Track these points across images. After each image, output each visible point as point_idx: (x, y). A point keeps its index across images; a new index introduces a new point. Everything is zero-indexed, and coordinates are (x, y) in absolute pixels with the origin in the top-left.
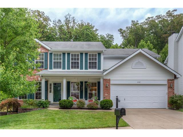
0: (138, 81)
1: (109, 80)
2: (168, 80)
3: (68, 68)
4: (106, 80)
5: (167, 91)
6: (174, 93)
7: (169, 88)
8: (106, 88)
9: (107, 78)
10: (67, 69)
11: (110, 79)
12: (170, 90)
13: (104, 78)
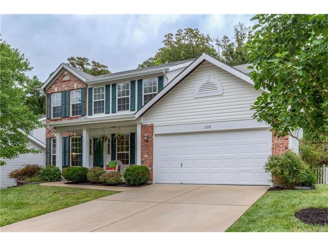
0: (206, 125)
1: (150, 127)
3: (114, 112)
4: (146, 126)
6: (287, 148)
8: (146, 144)
9: (147, 124)
10: (112, 113)
11: (153, 124)
13: (143, 124)
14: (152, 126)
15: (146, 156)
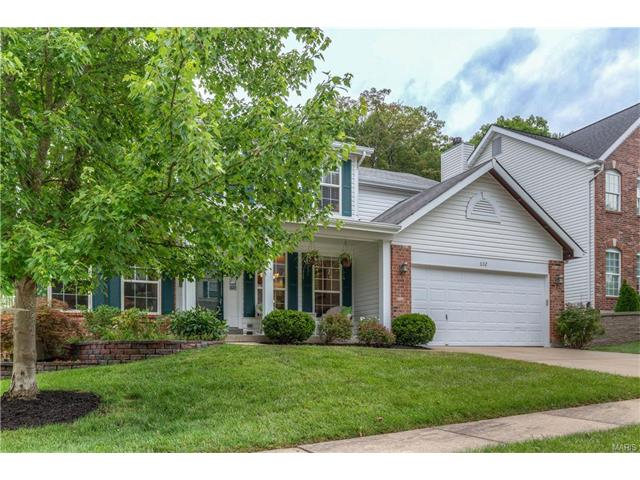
0: (482, 260)
1: (407, 250)
2: (551, 264)
4: (400, 248)
5: (547, 297)
6: (563, 302)
7: (552, 286)
8: (400, 278)
9: (401, 244)
11: (410, 247)
12: (556, 293)
13: (393, 243)
14: (409, 250)
15: (400, 299)
